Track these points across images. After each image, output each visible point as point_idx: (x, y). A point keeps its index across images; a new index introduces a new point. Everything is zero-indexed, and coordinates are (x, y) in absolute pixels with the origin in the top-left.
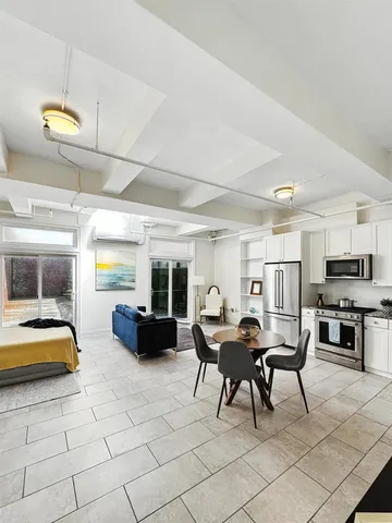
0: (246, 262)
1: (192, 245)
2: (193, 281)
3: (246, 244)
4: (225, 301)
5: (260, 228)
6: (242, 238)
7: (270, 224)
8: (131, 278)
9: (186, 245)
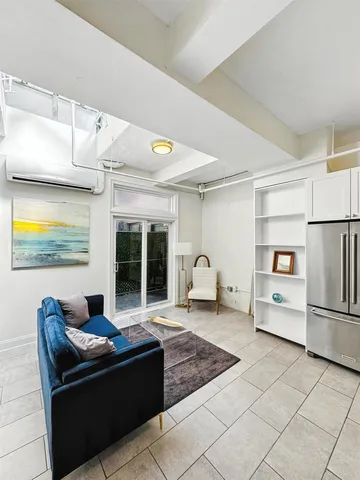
0: (263, 222)
1: (174, 199)
2: (175, 249)
3: (262, 194)
4: (219, 276)
5: (299, 163)
6: (258, 184)
7: (322, 154)
8: (81, 246)
9: (165, 201)
